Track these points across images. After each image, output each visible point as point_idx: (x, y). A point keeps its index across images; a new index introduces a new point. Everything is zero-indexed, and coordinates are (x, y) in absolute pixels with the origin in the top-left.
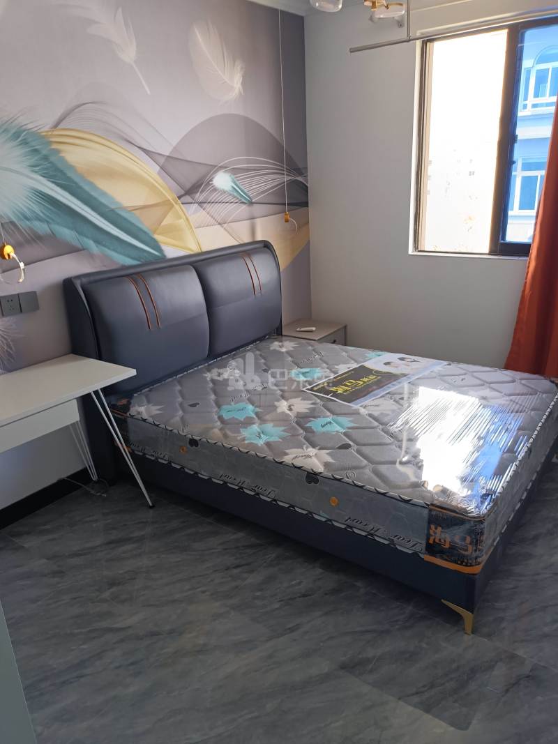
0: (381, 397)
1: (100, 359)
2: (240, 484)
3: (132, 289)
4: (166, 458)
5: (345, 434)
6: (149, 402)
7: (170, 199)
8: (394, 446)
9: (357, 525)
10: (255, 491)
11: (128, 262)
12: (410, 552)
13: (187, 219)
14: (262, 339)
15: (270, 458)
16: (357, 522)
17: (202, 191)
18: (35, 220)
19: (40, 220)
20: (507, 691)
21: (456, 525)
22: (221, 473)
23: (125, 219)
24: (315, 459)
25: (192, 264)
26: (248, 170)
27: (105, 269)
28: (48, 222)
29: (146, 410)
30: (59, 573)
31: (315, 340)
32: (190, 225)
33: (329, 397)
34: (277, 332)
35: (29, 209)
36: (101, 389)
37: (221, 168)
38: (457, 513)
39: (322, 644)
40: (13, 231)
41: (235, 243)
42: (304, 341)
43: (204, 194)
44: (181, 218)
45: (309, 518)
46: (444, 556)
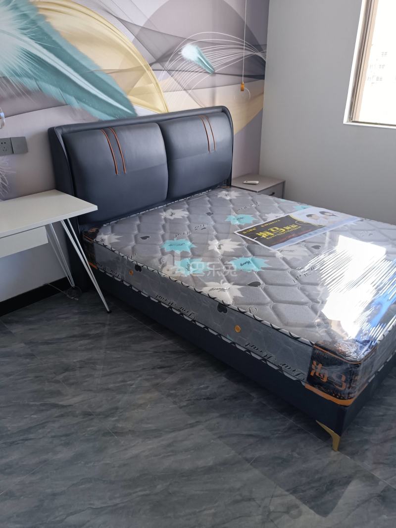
0: (297, 244)
1: (76, 196)
2: (170, 305)
3: (103, 140)
4: (120, 277)
5: (259, 274)
6: (112, 232)
7: (142, 65)
8: (297, 288)
9: (255, 350)
10: (180, 312)
11: (105, 117)
12: (294, 379)
13: (157, 84)
14: (213, 187)
15: (192, 287)
16: (254, 348)
17: (171, 61)
18: (25, 77)
19: (29, 78)
20: (358, 506)
21: (335, 364)
22: (157, 294)
23: (102, 80)
24: (228, 293)
25: (158, 122)
26: (213, 44)
27: (85, 122)
28: (36, 80)
29: (109, 239)
30: (31, 356)
31: (256, 192)
32: (160, 89)
33: (253, 240)
34: (226, 182)
35: (19, 67)
36: (70, 219)
37: (190, 40)
38: (336, 354)
39: (212, 441)
40: (5, 85)
41: (198, 107)
42: (247, 192)
43: (173, 63)
44: (151, 83)
45: (218, 339)
46: (322, 388)
